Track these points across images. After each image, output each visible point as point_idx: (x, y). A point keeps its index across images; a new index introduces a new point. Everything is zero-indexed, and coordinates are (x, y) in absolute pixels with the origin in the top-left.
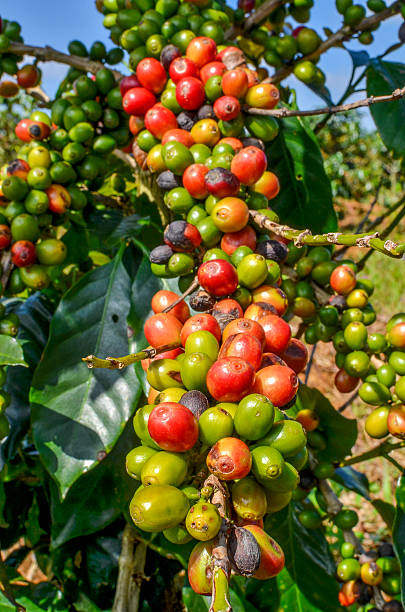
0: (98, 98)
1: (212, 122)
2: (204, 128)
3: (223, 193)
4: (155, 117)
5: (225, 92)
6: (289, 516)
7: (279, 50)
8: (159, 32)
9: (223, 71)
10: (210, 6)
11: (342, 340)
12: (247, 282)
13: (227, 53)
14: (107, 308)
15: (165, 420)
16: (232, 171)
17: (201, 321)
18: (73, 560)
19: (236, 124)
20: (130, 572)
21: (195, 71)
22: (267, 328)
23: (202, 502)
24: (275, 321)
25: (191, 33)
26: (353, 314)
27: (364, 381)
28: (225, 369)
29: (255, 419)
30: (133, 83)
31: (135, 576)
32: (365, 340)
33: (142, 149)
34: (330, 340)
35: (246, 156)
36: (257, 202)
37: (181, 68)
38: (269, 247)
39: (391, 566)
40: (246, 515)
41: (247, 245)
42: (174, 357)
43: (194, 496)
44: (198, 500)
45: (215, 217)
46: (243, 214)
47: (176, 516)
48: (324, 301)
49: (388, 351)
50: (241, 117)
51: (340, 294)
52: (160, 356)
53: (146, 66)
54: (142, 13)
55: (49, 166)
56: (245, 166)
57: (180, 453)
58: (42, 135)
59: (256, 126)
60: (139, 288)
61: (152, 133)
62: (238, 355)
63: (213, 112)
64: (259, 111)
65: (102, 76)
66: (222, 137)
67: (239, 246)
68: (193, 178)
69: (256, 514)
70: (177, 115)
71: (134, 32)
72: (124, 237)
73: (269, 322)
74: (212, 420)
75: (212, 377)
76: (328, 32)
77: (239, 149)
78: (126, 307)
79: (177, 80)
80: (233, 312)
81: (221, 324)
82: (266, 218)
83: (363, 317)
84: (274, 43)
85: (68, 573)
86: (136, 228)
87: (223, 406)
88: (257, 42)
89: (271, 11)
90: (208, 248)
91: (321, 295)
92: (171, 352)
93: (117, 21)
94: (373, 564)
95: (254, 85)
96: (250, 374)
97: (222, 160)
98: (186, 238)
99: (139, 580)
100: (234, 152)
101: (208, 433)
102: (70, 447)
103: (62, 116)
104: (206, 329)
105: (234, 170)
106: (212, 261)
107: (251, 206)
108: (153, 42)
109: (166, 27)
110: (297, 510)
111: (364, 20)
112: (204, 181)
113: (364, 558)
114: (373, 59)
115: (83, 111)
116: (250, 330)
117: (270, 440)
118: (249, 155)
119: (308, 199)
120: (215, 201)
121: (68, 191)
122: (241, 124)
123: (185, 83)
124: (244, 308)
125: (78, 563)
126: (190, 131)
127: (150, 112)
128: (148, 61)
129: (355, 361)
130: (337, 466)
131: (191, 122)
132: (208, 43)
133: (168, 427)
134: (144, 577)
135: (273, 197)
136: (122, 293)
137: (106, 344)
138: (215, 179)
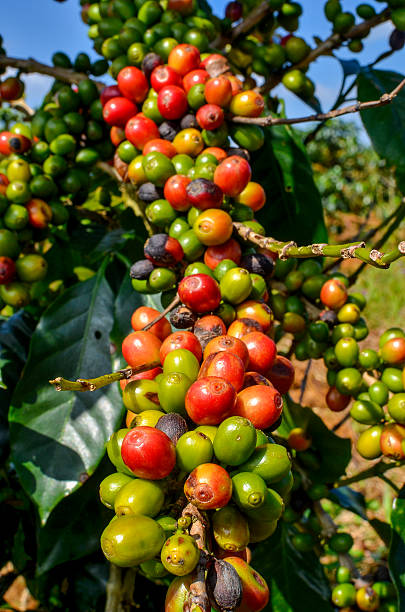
0: (81, 111)
1: (195, 132)
2: (187, 138)
3: (205, 205)
4: (136, 127)
5: (208, 101)
6: (282, 539)
7: (267, 59)
8: (141, 40)
9: (206, 79)
10: (194, 14)
11: (333, 357)
12: (230, 297)
13: (211, 61)
14: (90, 325)
15: (138, 446)
16: (216, 182)
17: (181, 339)
18: (60, 587)
19: (219, 134)
20: (118, 599)
21: (177, 79)
22: (251, 346)
23: (179, 533)
24: (260, 338)
25: (173, 41)
26: (344, 329)
27: (356, 399)
28: (205, 390)
29: (235, 443)
30: (114, 92)
31: (124, 603)
32: (357, 356)
33: (123, 160)
34: (320, 357)
35: (229, 166)
36: (242, 213)
37: (163, 76)
38: (255, 261)
39: (388, 591)
40: (227, 547)
41: (232, 259)
42: (153, 378)
43: (171, 526)
44: (175, 531)
45: (196, 229)
46: (227, 226)
47: (151, 549)
48: (314, 316)
49: (381, 367)
50: (225, 126)
51: (331, 308)
52: (138, 376)
53: (127, 75)
54: (124, 21)
55: (29, 179)
56: (228, 176)
57: (156, 481)
58: (23, 148)
59: (240, 135)
60: (122, 303)
61: (132, 143)
62: (219, 375)
63: (196, 121)
64: (243, 120)
65: (85, 87)
66: (205, 147)
67: (222, 259)
68: (175, 189)
69: (237, 544)
70: (158, 124)
71: (116, 41)
72: (107, 251)
73: (253, 339)
74: (190, 444)
75: (190, 398)
76: (317, 40)
77: (223, 159)
78: (108, 324)
79: (159, 88)
80: (216, 330)
81: (202, 343)
82: (251, 230)
83: (354, 333)
84: (261, 52)
85: (54, 601)
86: (120, 242)
87: (202, 429)
88: (245, 52)
89: (259, 20)
90: (191, 262)
91: (311, 310)
92: (150, 372)
93: (100, 30)
94: (369, 589)
95: (238, 93)
96: (231, 394)
97: (204, 171)
98: (167, 252)
99: (128, 607)
100: (217, 162)
101: (185, 459)
102: (51, 469)
103: (43, 128)
104: (186, 348)
105: (217, 181)
106: (195, 275)
107: (235, 218)
108: (135, 50)
109: (148, 35)
110: (291, 533)
111: (353, 28)
112: (186, 192)
113: (360, 583)
114: (364, 68)
115: (65, 123)
116: (233, 348)
117: (252, 465)
118: (232, 165)
119: (298, 211)
120: (197, 212)
121: (49, 205)
122: (225, 133)
123: (167, 92)
124: (228, 324)
125: (64, 590)
126: (172, 141)
127: (131, 122)
128: (129, 70)
129: (347, 379)
130: (331, 486)
131: (174, 132)
132: (191, 50)
133: (142, 454)
134: (133, 604)
135: (259, 208)
136: (105, 309)
137: (89, 362)
138: (197, 190)
